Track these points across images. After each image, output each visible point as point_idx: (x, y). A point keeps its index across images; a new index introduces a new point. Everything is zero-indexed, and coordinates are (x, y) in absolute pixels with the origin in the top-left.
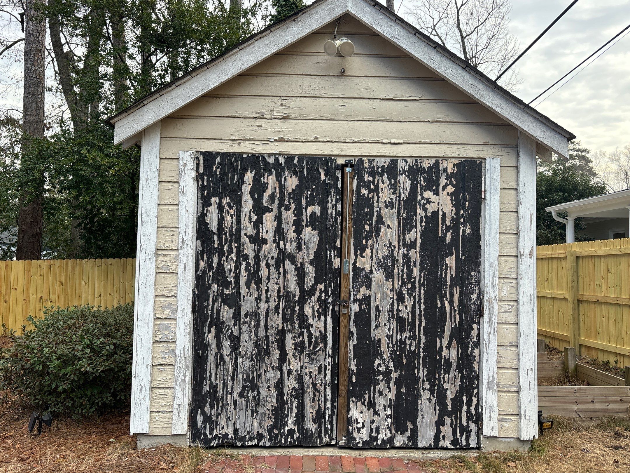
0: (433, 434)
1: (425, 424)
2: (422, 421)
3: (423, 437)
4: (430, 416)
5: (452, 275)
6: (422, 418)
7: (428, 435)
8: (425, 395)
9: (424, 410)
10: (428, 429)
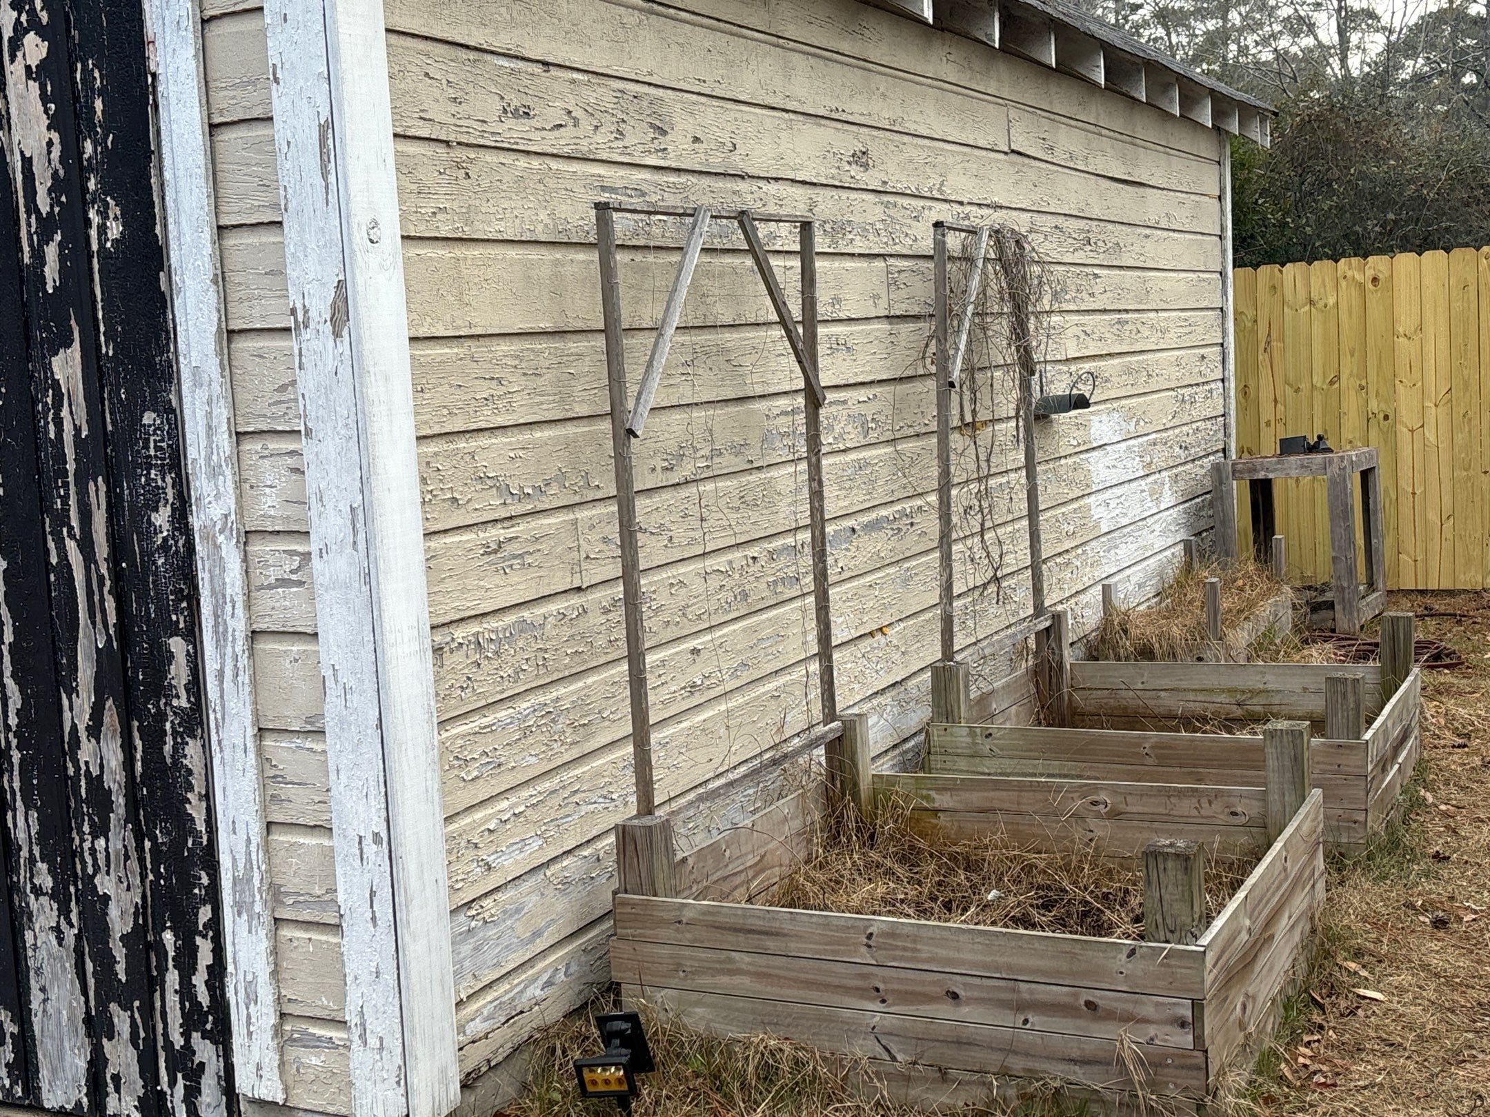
0: (82, 1065)
1: (53, 1021)
2: (44, 1011)
3: (54, 1071)
4: (65, 993)
5: (78, 430)
6: (45, 1001)
7: (67, 1065)
8: (44, 913)
9: (46, 970)
10: (66, 1044)
